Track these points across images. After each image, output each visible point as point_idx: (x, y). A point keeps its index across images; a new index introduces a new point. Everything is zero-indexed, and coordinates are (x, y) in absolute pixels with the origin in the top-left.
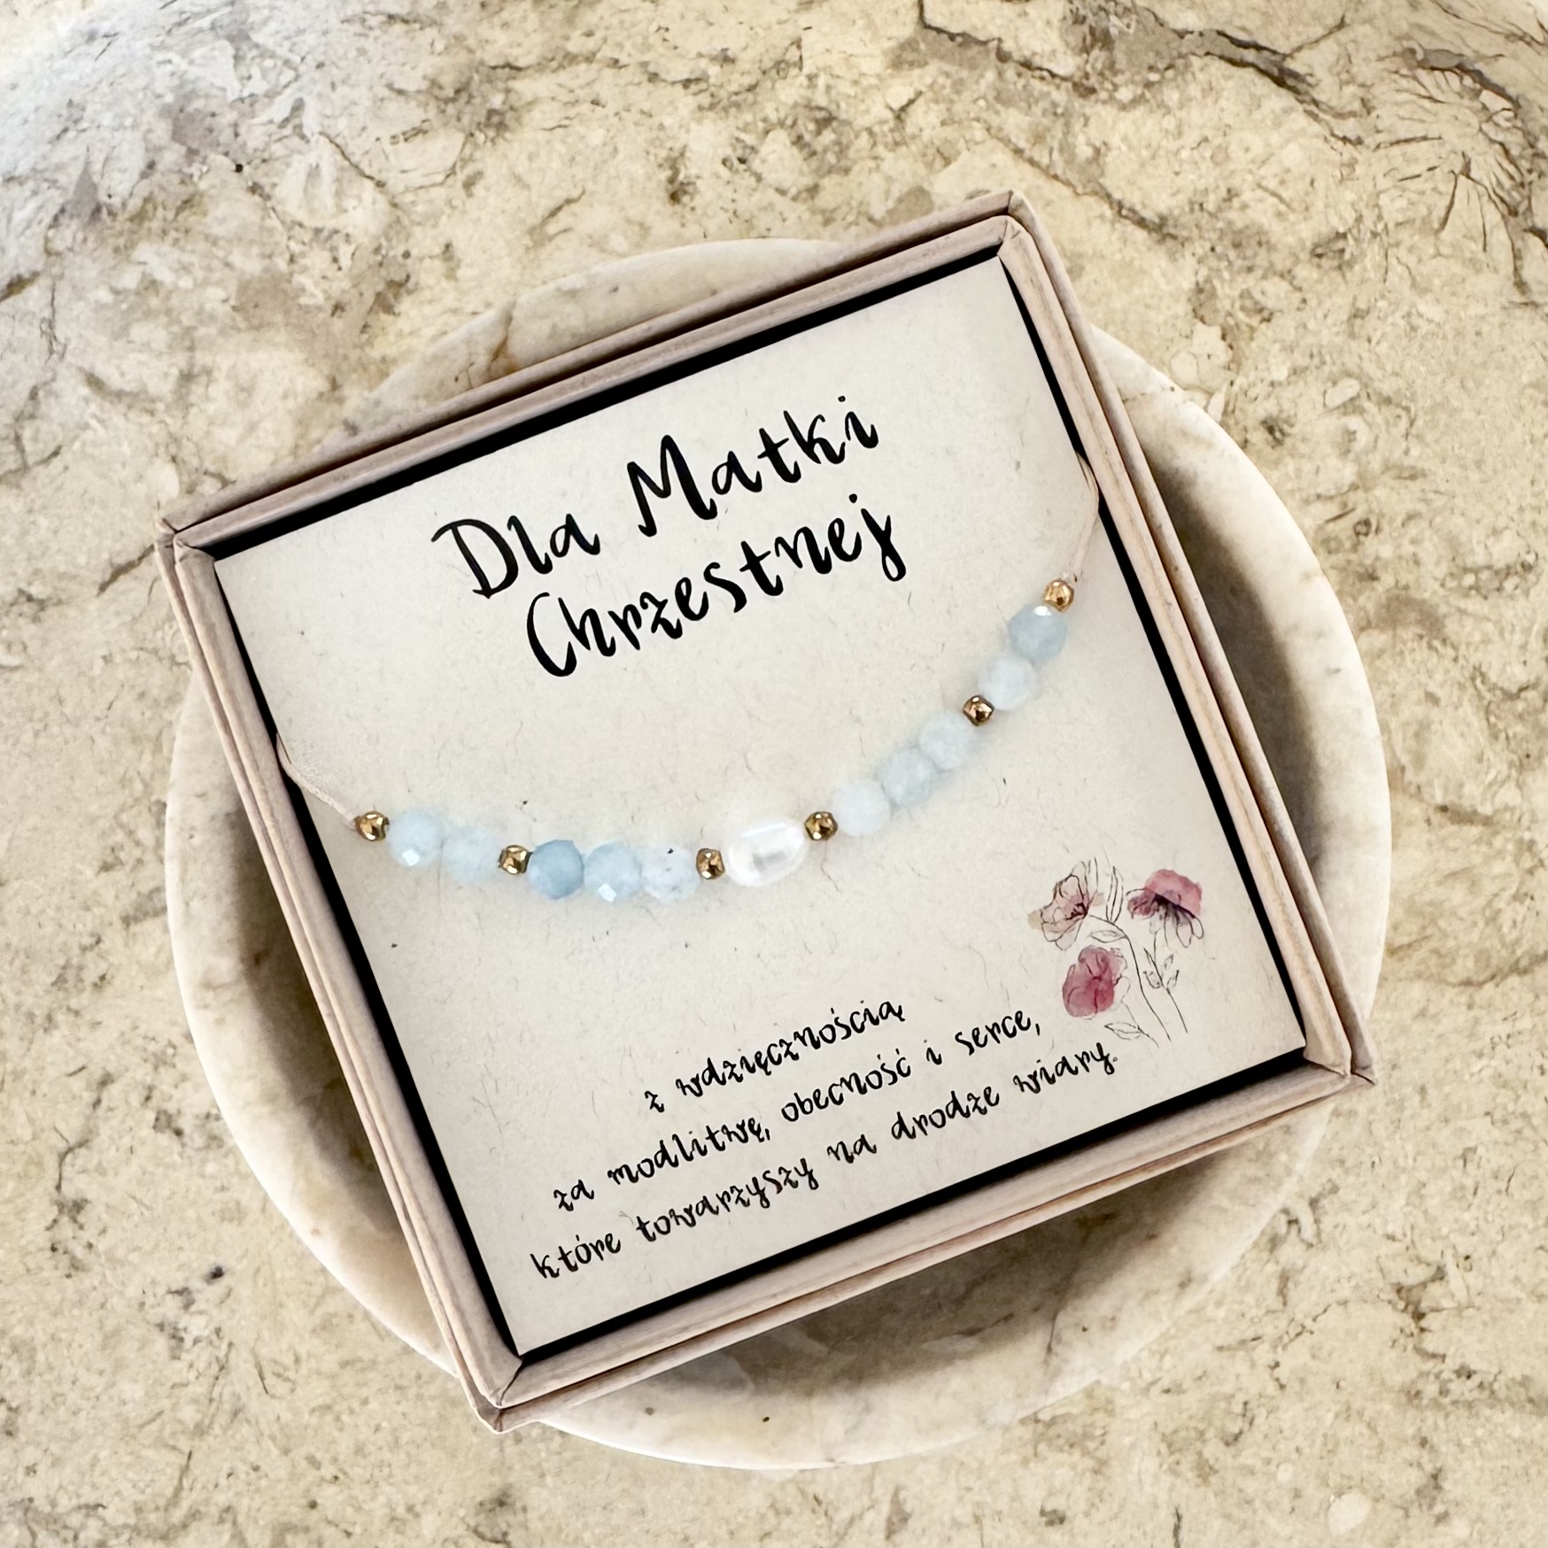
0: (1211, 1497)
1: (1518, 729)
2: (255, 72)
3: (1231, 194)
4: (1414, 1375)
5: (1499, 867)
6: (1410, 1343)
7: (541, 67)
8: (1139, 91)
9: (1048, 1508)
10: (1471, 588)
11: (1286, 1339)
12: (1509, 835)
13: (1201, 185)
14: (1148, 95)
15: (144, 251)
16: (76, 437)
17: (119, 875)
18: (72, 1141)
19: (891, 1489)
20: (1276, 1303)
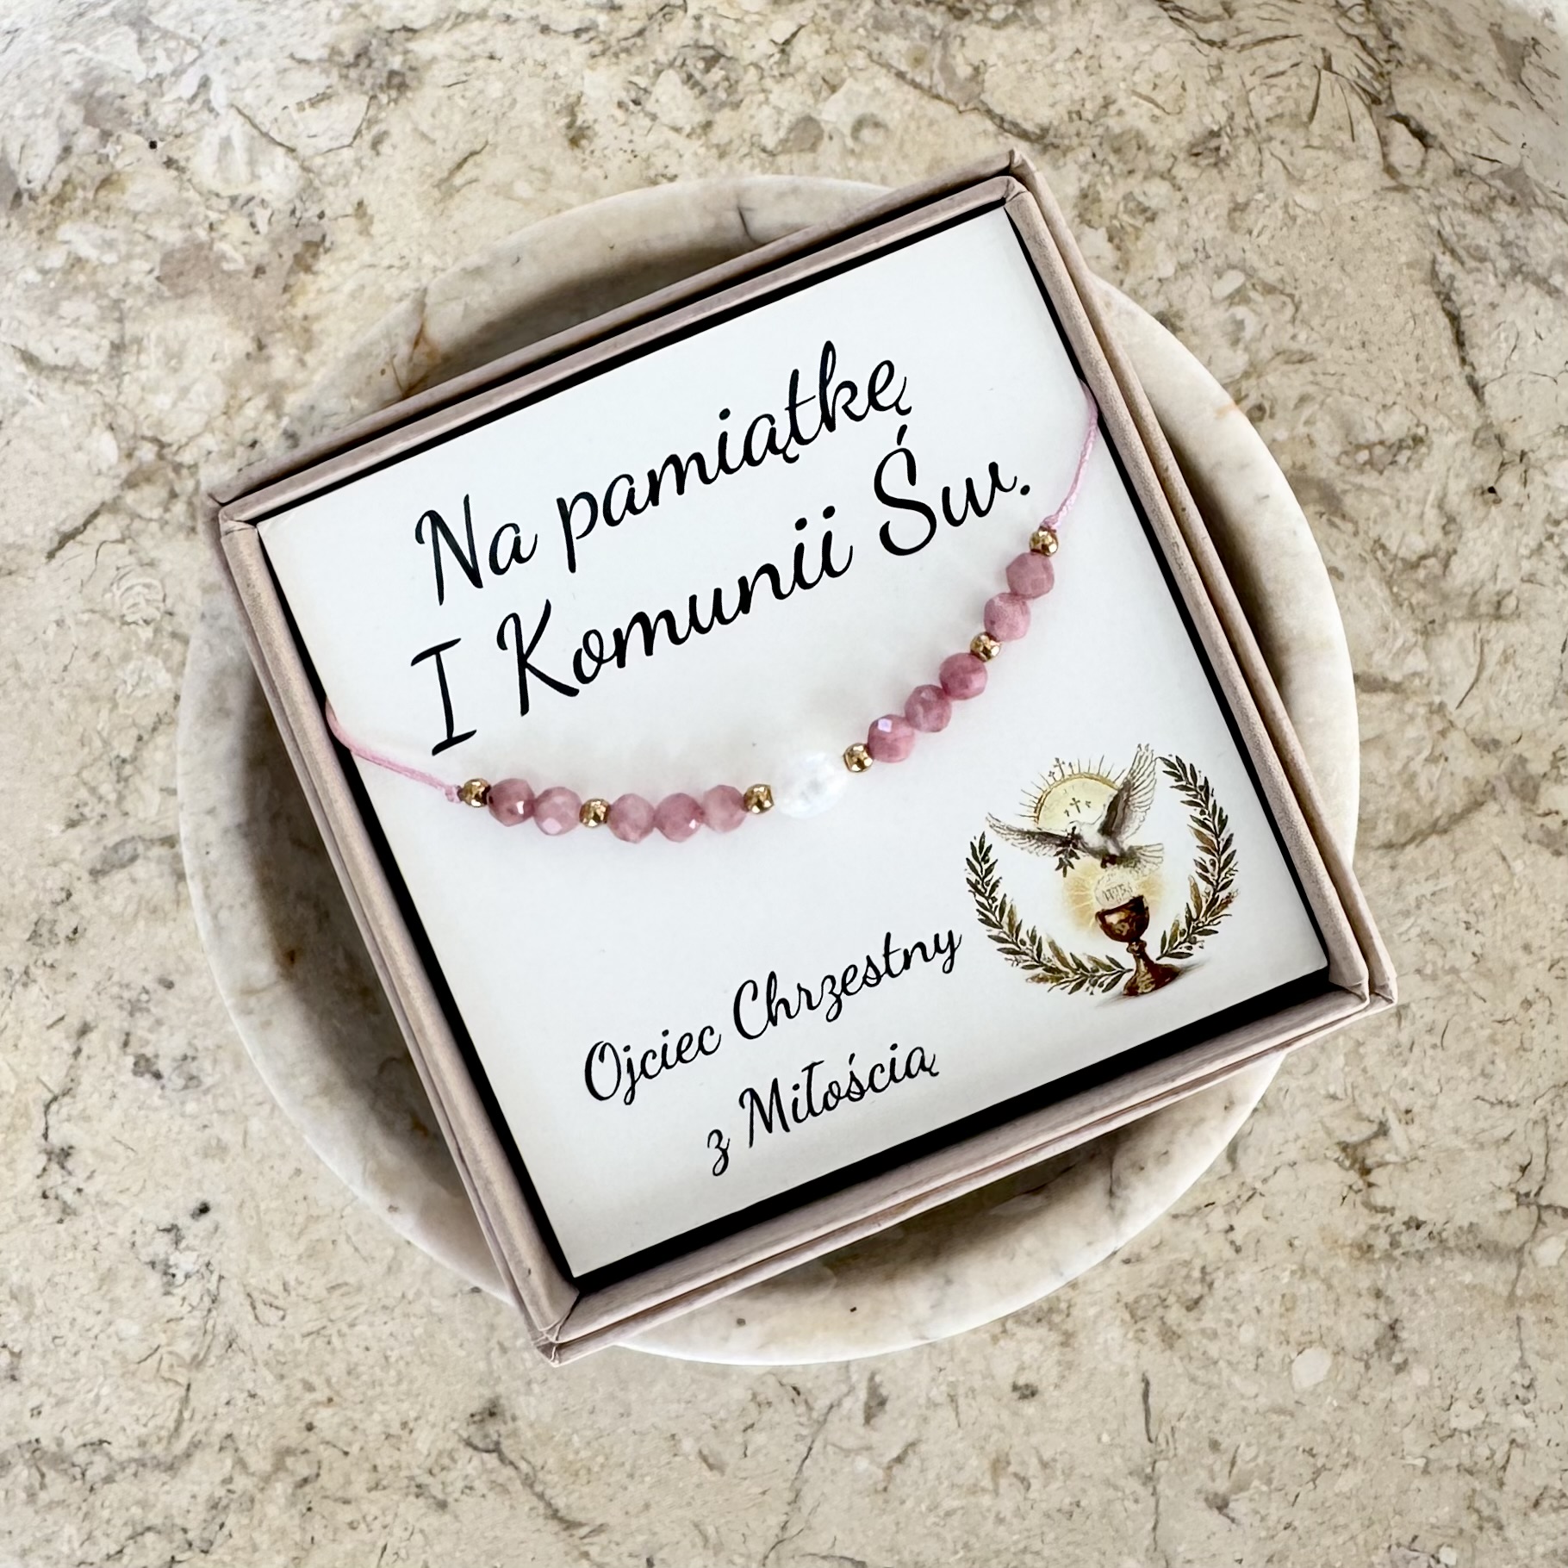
0: (1176, 1360)
1: (1420, 597)
2: (160, 54)
3: (1107, 103)
4: (1362, 1228)
5: (1412, 732)
6: (1359, 1198)
7: (436, 26)
8: (1011, 9)
9: (1021, 1382)
10: (1365, 464)
11: (1239, 1203)
12: (1416, 699)
13: (1077, 97)
14: (1020, 12)
15: (67, 231)
16: (14, 414)
17: (83, 830)
18: (57, 1091)
19: (867, 1375)
20: (1227, 1169)
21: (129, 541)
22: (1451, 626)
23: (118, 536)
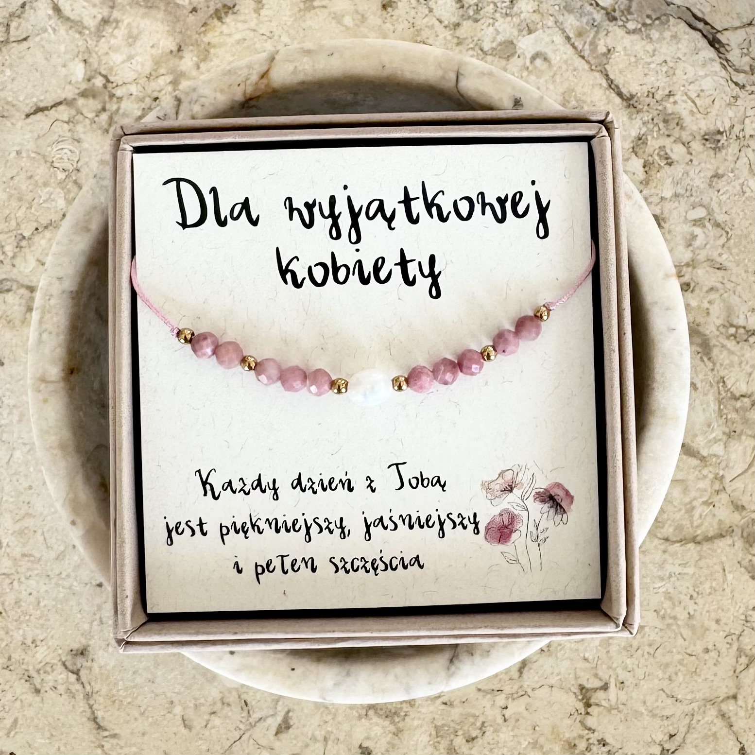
1: (733, 415)
3: (670, 94)
4: (575, 734)
5: (701, 485)
6: (579, 718)
8: (639, 26)
9: (364, 745)
10: (732, 335)
11: (515, 696)
12: (711, 469)
13: (657, 84)
14: (643, 29)
16: (38, 34)
19: (286, 709)
20: (516, 675)
21: (71, 124)
22: (743, 437)
23: (66, 119)
